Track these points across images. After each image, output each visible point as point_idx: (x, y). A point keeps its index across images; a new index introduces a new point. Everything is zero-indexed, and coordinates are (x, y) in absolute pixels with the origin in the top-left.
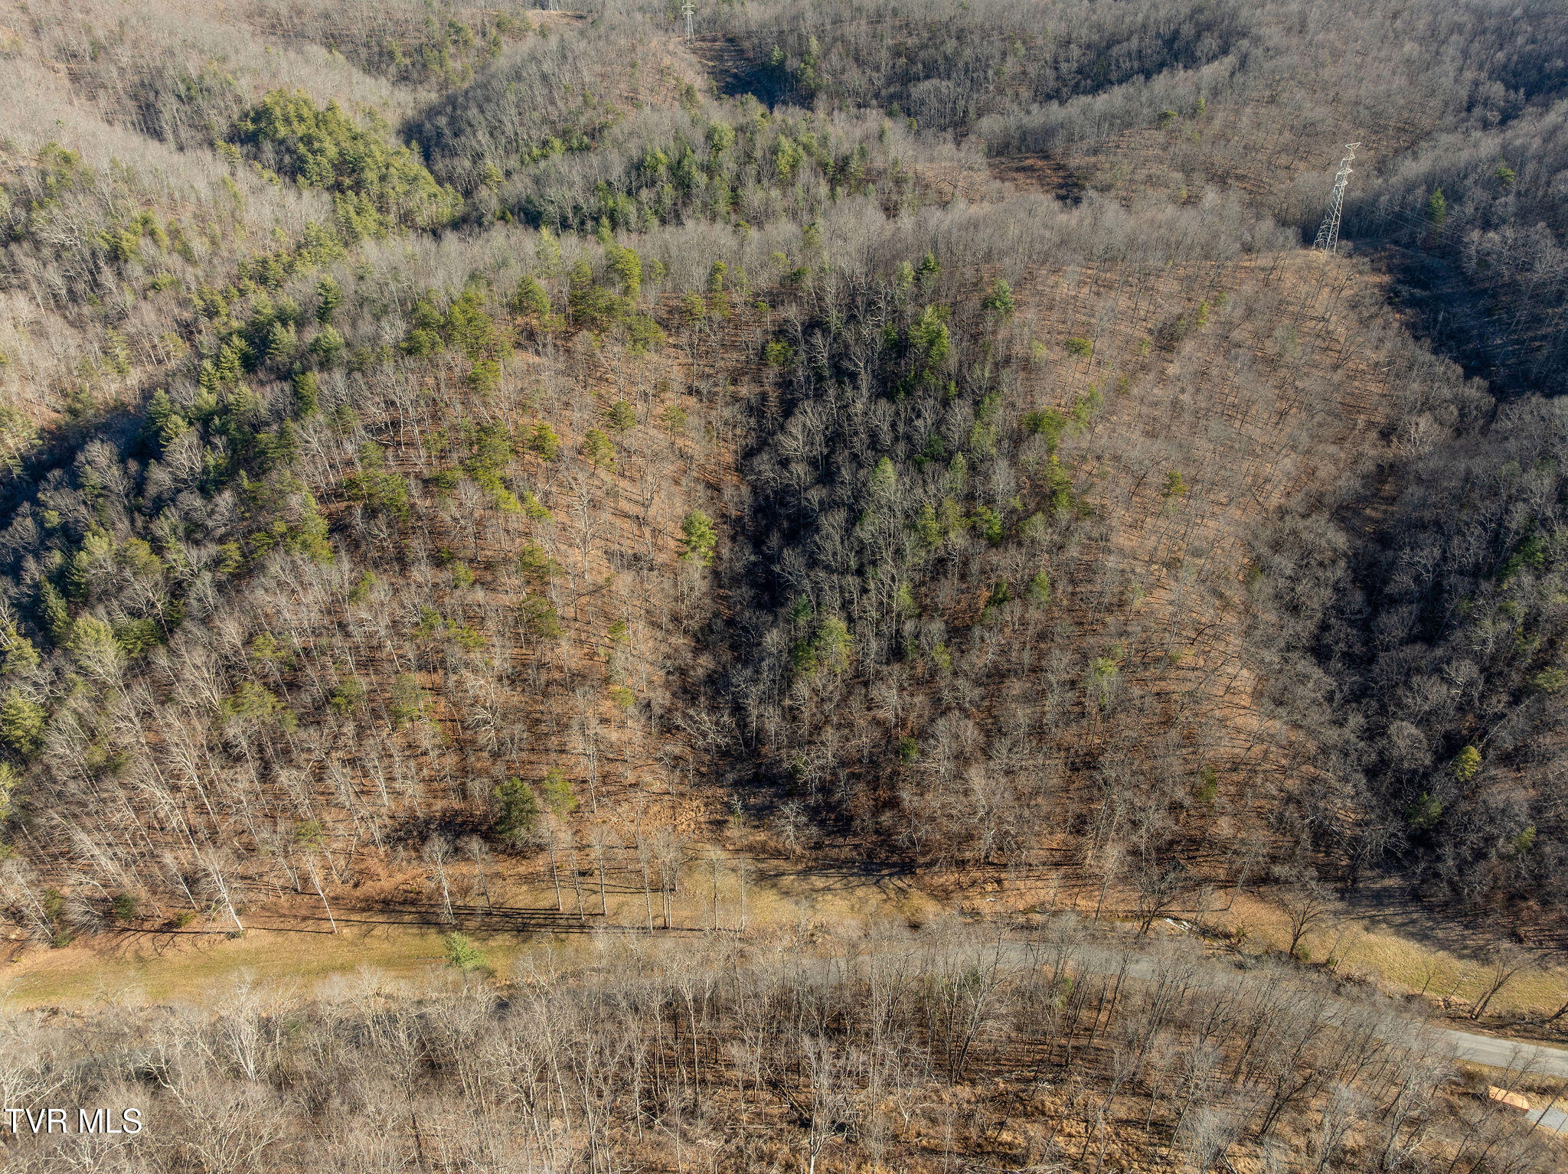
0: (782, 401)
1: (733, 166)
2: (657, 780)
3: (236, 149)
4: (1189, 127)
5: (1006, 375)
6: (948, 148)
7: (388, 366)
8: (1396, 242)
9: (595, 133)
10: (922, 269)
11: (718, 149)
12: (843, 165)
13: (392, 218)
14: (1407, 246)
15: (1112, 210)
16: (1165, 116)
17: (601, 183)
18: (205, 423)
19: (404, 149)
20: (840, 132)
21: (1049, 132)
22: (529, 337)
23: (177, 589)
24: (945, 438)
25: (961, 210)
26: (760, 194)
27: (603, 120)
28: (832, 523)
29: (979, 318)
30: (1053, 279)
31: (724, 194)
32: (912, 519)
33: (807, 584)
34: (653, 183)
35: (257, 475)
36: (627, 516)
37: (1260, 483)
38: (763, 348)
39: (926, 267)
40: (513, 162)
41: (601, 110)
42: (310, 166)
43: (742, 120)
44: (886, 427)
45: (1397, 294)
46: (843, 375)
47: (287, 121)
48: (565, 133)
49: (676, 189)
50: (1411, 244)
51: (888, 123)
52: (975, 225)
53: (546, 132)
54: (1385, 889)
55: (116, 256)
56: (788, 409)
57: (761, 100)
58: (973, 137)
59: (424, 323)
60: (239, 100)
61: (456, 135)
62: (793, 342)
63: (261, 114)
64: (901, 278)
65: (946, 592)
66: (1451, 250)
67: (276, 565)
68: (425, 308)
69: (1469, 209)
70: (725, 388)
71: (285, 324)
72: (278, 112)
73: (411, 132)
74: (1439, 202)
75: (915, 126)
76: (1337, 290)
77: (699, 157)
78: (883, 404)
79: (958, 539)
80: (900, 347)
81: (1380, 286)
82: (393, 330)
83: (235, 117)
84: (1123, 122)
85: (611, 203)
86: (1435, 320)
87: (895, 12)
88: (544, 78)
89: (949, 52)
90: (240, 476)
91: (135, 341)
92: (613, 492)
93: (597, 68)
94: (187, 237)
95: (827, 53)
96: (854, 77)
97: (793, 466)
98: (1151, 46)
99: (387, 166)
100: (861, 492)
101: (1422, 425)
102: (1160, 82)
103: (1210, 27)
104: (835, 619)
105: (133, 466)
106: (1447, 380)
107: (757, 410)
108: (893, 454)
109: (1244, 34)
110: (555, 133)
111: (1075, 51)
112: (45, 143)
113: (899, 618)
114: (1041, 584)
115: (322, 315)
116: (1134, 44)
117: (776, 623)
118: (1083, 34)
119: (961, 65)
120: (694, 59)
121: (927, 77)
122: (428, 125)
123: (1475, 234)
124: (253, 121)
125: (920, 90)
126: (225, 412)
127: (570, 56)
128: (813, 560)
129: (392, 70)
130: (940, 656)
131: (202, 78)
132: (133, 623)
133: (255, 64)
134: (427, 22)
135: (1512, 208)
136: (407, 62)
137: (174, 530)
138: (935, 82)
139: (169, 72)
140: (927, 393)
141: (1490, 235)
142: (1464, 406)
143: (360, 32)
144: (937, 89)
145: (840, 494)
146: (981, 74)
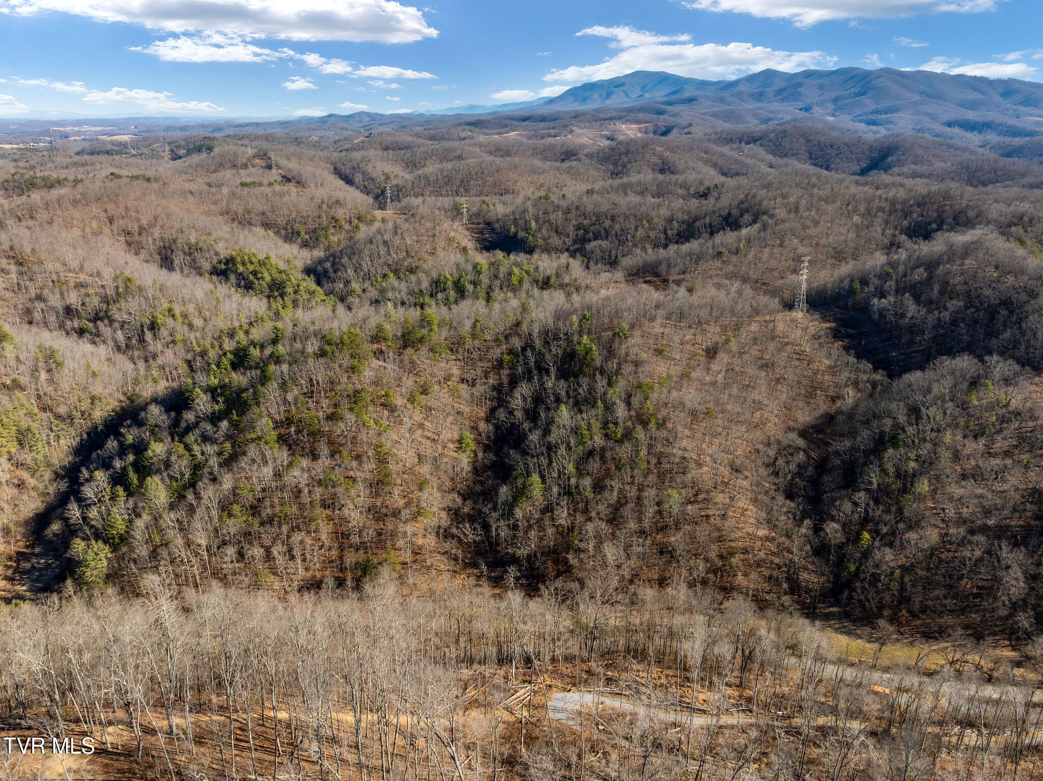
0: (510, 383)
1: (487, 281)
2: (443, 564)
3: (214, 278)
4: (734, 259)
5: (624, 367)
6: (605, 274)
7: (311, 361)
8: (838, 308)
9: (412, 271)
10: (582, 319)
11: (479, 273)
12: (547, 280)
14: (843, 309)
15: (682, 293)
16: (720, 254)
17: (416, 290)
18: (212, 391)
19: (307, 278)
20: (545, 264)
21: (658, 263)
22: (379, 354)
23: (196, 468)
24: (593, 396)
25: (604, 293)
26: (502, 295)
27: (417, 263)
28: (534, 437)
29: (612, 340)
30: (650, 325)
31: (482, 295)
32: (575, 431)
33: (521, 464)
34: (445, 290)
35: (241, 413)
36: (429, 438)
37: (763, 423)
38: (501, 360)
39: (584, 318)
40: (367, 285)
41: (416, 258)
42: (256, 285)
43: (493, 260)
44: (563, 393)
45: (839, 332)
46: (543, 370)
47: (244, 264)
48: (396, 270)
49: (456, 293)
50: (846, 307)
51: (571, 260)
52: (607, 299)
53: (386, 270)
54: (831, 612)
55: (153, 326)
56: (513, 386)
57: (503, 251)
58: (619, 268)
59: (329, 343)
60: (217, 254)
61: (335, 272)
62: (516, 355)
63: (230, 261)
64: (571, 325)
65: (594, 465)
66: (864, 309)
67: (252, 451)
68: (329, 337)
69: (872, 288)
70: (481, 379)
71: (255, 347)
72: (239, 259)
73: (308, 271)
74: (857, 286)
75: (586, 262)
76: (805, 329)
77: (469, 277)
78: (562, 381)
79: (598, 440)
80: (571, 356)
81: (830, 328)
82: (312, 347)
83: (215, 262)
84: (698, 258)
85: (421, 300)
86: (860, 344)
87: (577, 208)
88: (385, 243)
89: (607, 226)
90: (232, 414)
91: (162, 368)
92: (421, 426)
93: (415, 238)
94: (191, 318)
95: (540, 229)
96: (555, 241)
97: (516, 413)
98: (716, 221)
99: (298, 286)
100: (551, 422)
101: (850, 392)
102: (718, 238)
103: (747, 211)
104: (535, 478)
105: (173, 414)
106: (865, 372)
107: (498, 388)
108: (566, 403)
109: (765, 213)
110: (391, 271)
111: (675, 225)
112: (118, 272)
113: (569, 478)
114: (641, 459)
115: (275, 341)
116: (708, 220)
117: (506, 484)
118: (680, 216)
119: (613, 233)
120: (467, 233)
121: (595, 239)
122: (319, 268)
123: (876, 301)
124: (225, 264)
125: (591, 246)
126: (223, 386)
127: (399, 232)
128: (524, 453)
129: (299, 241)
130: (589, 494)
131: (197, 243)
132: (174, 484)
133: (227, 236)
134: (319, 217)
135: (894, 288)
136: (307, 237)
137: (196, 441)
138: (600, 242)
139: (180, 241)
140: (585, 375)
141: (883, 300)
142: (874, 385)
143: (281, 221)
144: (600, 245)
145: (539, 424)
146: (624, 237)
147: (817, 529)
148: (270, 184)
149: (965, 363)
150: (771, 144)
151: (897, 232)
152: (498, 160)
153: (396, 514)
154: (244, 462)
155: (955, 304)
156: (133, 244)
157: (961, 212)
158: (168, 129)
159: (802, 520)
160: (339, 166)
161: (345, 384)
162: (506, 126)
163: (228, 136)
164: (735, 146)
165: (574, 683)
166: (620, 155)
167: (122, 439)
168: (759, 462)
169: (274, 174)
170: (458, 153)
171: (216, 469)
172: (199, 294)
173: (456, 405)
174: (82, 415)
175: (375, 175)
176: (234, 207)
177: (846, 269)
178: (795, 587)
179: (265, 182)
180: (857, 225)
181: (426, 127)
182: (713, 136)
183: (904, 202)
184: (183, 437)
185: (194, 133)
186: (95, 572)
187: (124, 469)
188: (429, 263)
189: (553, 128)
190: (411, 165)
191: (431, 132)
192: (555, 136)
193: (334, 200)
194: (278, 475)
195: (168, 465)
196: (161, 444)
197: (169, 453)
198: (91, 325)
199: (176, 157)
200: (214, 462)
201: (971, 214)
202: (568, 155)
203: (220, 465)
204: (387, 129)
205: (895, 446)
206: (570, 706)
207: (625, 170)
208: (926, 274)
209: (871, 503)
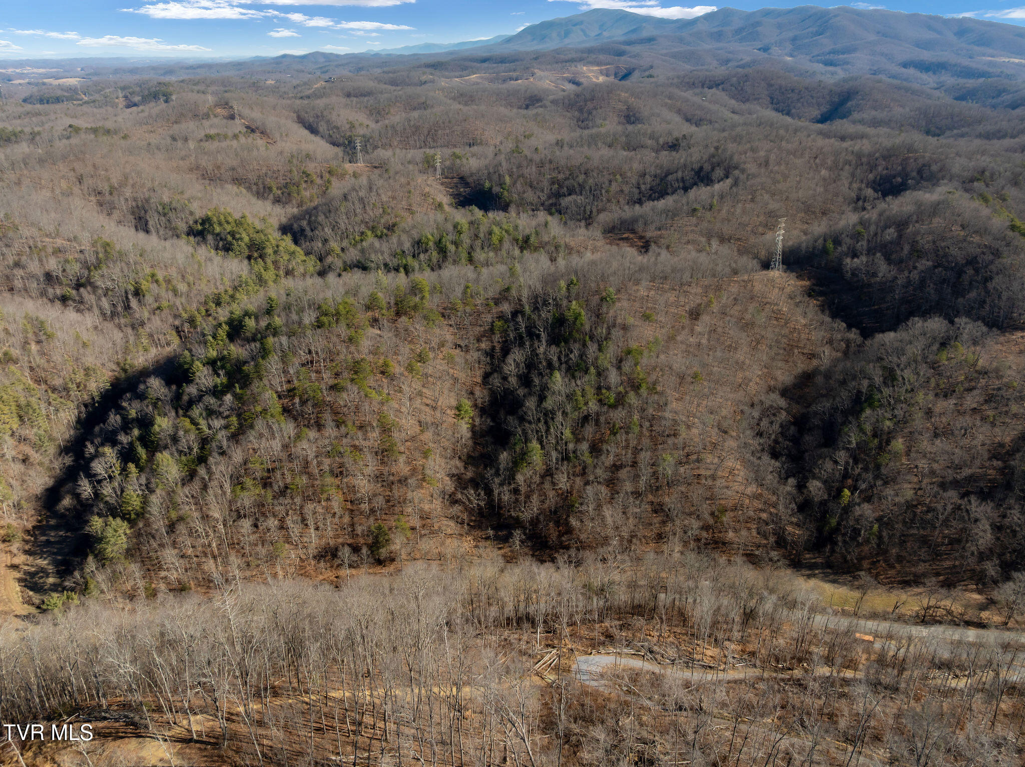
0: (502, 349)
1: (468, 241)
2: (451, 527)
3: (192, 238)
4: (708, 215)
5: (613, 331)
6: (582, 231)
7: (309, 332)
8: (812, 266)
9: (391, 228)
10: (570, 284)
11: (460, 233)
12: (526, 240)
13: (282, 273)
14: (817, 268)
15: (664, 254)
16: (695, 210)
17: (398, 251)
18: (212, 364)
19: (284, 237)
20: (524, 223)
21: (635, 220)
22: (375, 322)
23: (204, 442)
24: (585, 362)
25: (589, 256)
26: (484, 255)
27: (394, 220)
28: (531, 403)
29: (600, 306)
30: (635, 288)
31: (464, 255)
32: (570, 397)
33: (519, 430)
34: (427, 251)
35: (244, 387)
36: (427, 405)
37: (747, 381)
38: (492, 325)
39: (572, 283)
40: (345, 243)
41: (393, 215)
42: (235, 247)
43: (471, 218)
44: (555, 359)
45: (814, 290)
46: (532, 334)
47: (220, 224)
48: (373, 228)
49: (439, 253)
50: (819, 267)
51: (549, 218)
52: (593, 263)
53: (363, 228)
54: (815, 563)
55: (137, 293)
56: (506, 352)
57: (480, 209)
58: (595, 225)
59: (325, 314)
60: (191, 213)
61: (312, 231)
62: (506, 321)
63: (206, 221)
64: (560, 289)
65: (589, 430)
66: (837, 269)
67: (260, 424)
68: (324, 307)
69: (844, 248)
70: (474, 345)
71: (250, 318)
72: (215, 219)
73: (285, 229)
74: (830, 245)
75: (564, 219)
76: (782, 289)
77: (450, 237)
78: (553, 347)
79: (593, 406)
80: (560, 321)
81: (805, 287)
82: (309, 318)
83: (191, 222)
84: (672, 214)
85: (404, 261)
86: (834, 302)
87: (551, 162)
88: (361, 200)
89: (581, 181)
90: (235, 387)
91: (151, 335)
92: (420, 394)
93: (390, 194)
94: (174, 282)
95: (514, 183)
96: (530, 196)
97: (510, 379)
98: (688, 175)
99: (278, 246)
100: (545, 388)
101: (826, 351)
102: (692, 193)
103: (719, 165)
104: (535, 445)
105: (174, 387)
106: (839, 330)
107: (490, 354)
108: (559, 370)
109: (736, 168)
110: (368, 228)
111: (648, 179)
112: (95, 237)
113: (566, 443)
114: (634, 424)
115: (269, 312)
116: (680, 174)
117: (505, 450)
118: (652, 170)
119: (587, 188)
120: (442, 188)
121: (570, 194)
122: (295, 226)
123: (848, 260)
124: (201, 224)
125: (566, 201)
126: (223, 358)
127: (375, 188)
128: (522, 419)
129: (271, 196)
130: (587, 458)
131: (171, 203)
132: (183, 458)
133: (199, 195)
134: (291, 171)
135: (865, 247)
136: (279, 192)
137: (201, 414)
138: (574, 197)
139: (152, 201)
140: (575, 341)
141: (856, 260)
142: (848, 342)
143: (252, 177)
144: (575, 201)
145: (534, 390)
146: (598, 192)
147: (801, 487)
148: (235, 137)
149: (936, 325)
150: (733, 88)
151: (863, 185)
152: (465, 109)
153: (403, 481)
154: (252, 435)
155: (924, 264)
156: (106, 206)
157: (924, 165)
158: (116, 71)
159: (787, 478)
160: (303, 114)
161: (345, 355)
162: (464, 68)
163: (182, 81)
164: (697, 91)
165: (594, 645)
166: (586, 101)
167: (123, 412)
168: (745, 424)
169: (238, 125)
170: (423, 99)
171: (225, 443)
172: (181, 258)
173: (451, 371)
174: (78, 387)
175: (339, 124)
176: (203, 163)
177: (819, 228)
178: (781, 542)
179: (230, 134)
180: (824, 179)
181: (385, 69)
182: (676, 80)
183: (870, 155)
184: (187, 411)
185: (146, 77)
186: (115, 548)
187: (131, 444)
188: (407, 221)
189: (514, 70)
190: (377, 113)
191: (391, 75)
192: (517, 80)
193: (304, 153)
194: (285, 447)
195: (175, 439)
196: (166, 419)
197: (176, 428)
198: (74, 292)
199: (130, 105)
200: (222, 436)
201: (934, 168)
202: (532, 101)
203: (228, 439)
204: (345, 72)
205: (871, 406)
206: (593, 669)
207: (590, 117)
208: (896, 234)
209: (851, 461)
